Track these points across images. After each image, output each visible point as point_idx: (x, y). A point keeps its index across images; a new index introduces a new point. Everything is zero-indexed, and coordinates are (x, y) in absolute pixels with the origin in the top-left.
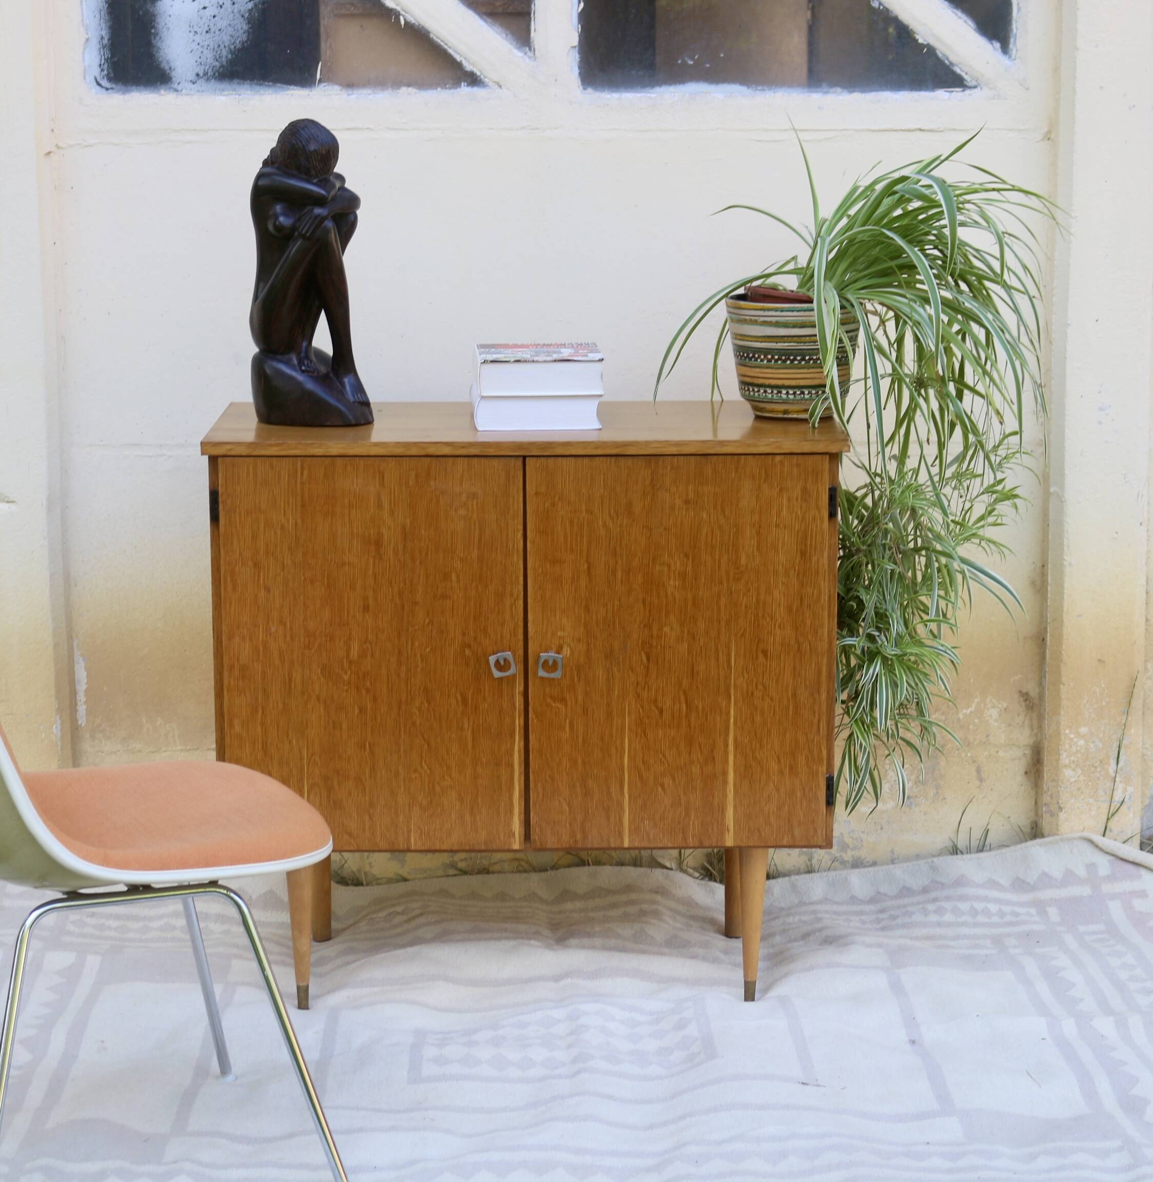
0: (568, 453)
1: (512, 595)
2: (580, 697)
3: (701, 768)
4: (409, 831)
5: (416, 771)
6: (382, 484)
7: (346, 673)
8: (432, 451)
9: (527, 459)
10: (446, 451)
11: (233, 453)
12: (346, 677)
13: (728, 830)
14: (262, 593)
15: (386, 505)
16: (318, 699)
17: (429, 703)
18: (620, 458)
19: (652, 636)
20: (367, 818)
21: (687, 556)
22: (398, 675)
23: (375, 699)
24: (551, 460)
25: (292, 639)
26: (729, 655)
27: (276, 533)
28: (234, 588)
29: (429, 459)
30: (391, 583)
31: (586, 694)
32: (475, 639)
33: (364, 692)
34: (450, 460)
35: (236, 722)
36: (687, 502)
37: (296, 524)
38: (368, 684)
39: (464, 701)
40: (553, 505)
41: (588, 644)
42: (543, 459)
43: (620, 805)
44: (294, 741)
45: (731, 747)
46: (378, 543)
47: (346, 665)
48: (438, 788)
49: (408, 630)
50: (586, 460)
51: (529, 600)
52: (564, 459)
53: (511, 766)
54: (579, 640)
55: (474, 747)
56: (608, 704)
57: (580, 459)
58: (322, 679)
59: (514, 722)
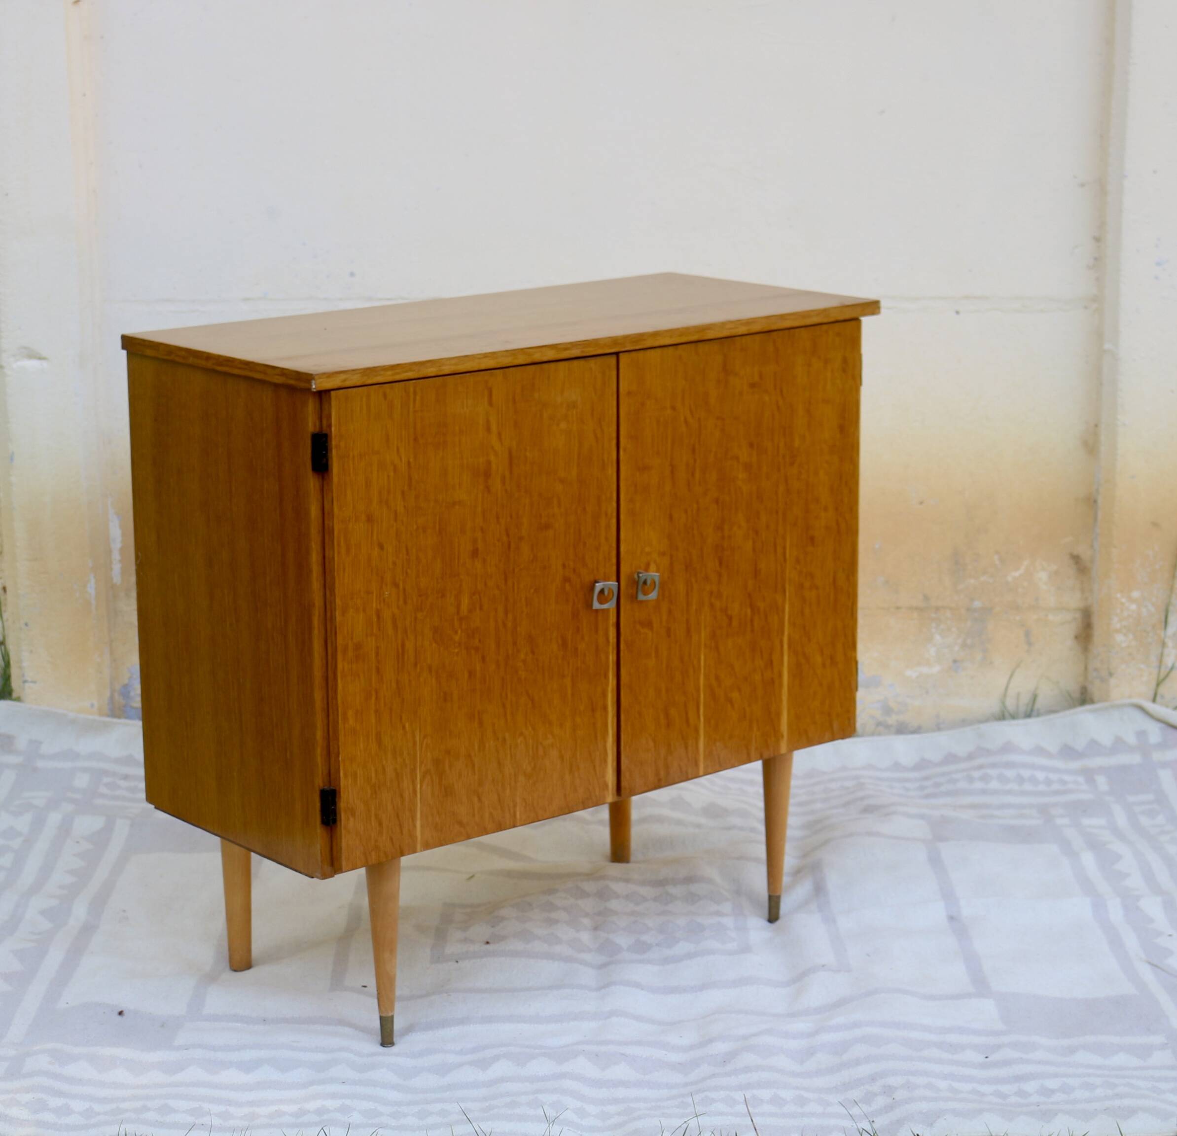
0: (657, 344)
1: (606, 514)
2: (664, 618)
3: (762, 675)
4: (515, 806)
5: (521, 734)
6: (490, 403)
7: (456, 632)
8: (538, 357)
9: (621, 355)
10: (551, 355)
11: (348, 384)
12: (457, 638)
13: (783, 736)
14: (376, 551)
15: (494, 428)
16: (430, 668)
17: (533, 652)
18: (701, 345)
19: (723, 538)
20: (476, 800)
21: (751, 445)
22: (505, 625)
23: (483, 659)
24: (641, 354)
25: (405, 602)
26: (784, 548)
27: (388, 476)
28: (348, 550)
29: (533, 367)
30: (498, 518)
31: (670, 612)
32: (574, 570)
33: (473, 652)
34: (553, 365)
35: (350, 713)
36: (753, 385)
37: (409, 463)
38: (477, 641)
39: (564, 644)
40: (643, 404)
41: (671, 556)
42: (634, 354)
43: (697, 730)
44: (407, 725)
45: (786, 647)
46: (487, 474)
47: (456, 623)
48: (541, 752)
49: (514, 570)
50: (671, 349)
51: (622, 517)
52: (652, 351)
53: (605, 708)
54: (663, 554)
55: (573, 695)
56: (688, 621)
57: (665, 349)
58: (434, 645)
59: (607, 658)
